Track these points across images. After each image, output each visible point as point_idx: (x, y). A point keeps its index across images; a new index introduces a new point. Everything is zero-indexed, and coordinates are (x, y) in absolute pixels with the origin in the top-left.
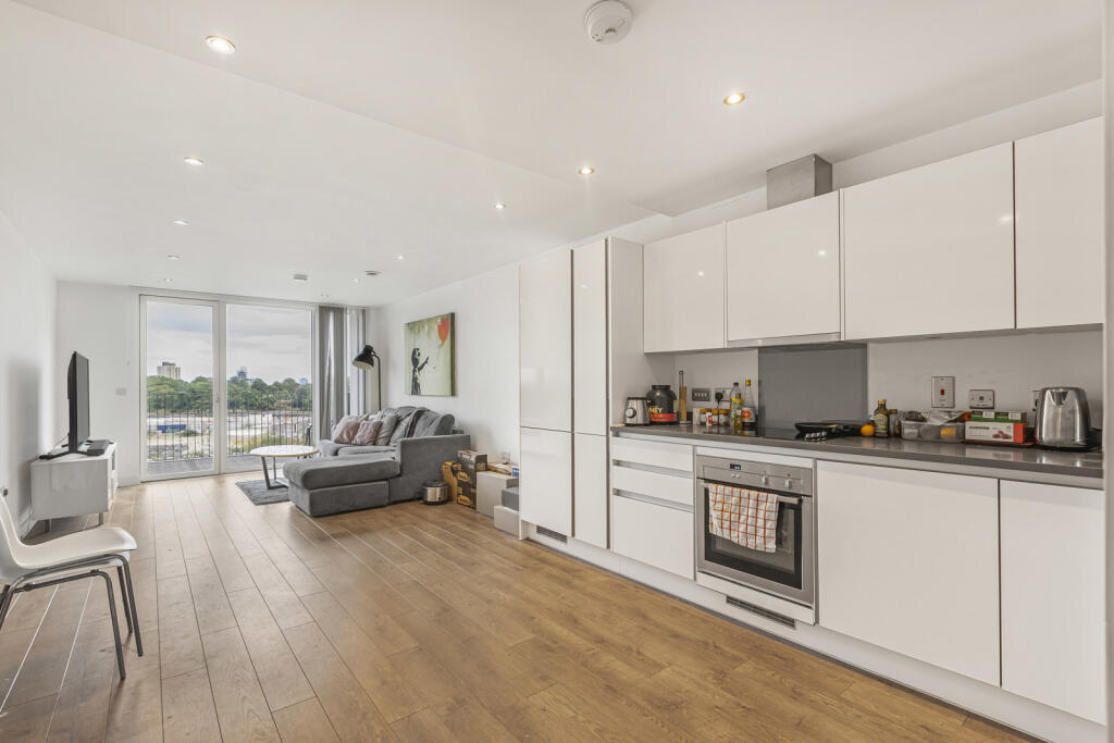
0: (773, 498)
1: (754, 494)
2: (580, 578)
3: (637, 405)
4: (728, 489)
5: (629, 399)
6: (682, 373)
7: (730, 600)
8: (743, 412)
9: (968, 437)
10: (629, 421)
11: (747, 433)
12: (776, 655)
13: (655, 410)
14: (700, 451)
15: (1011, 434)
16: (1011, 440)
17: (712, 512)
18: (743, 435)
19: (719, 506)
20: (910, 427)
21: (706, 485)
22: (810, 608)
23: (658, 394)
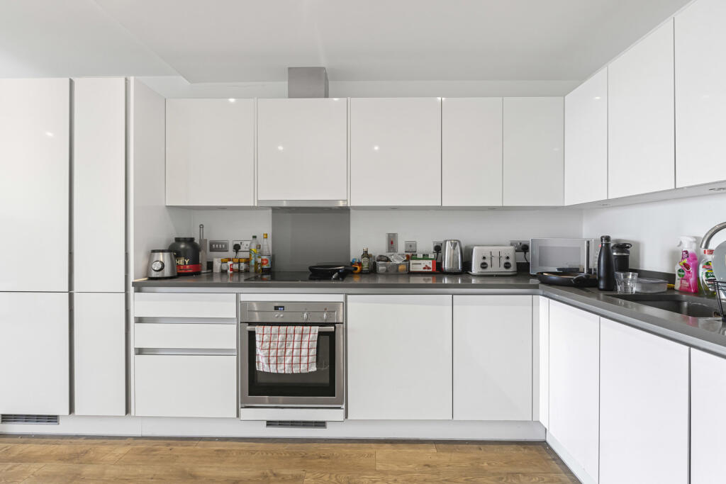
0: (316, 329)
1: (299, 329)
2: (90, 462)
3: (164, 258)
4: (275, 329)
5: (154, 251)
6: (201, 226)
7: (270, 423)
8: (262, 260)
9: (411, 270)
10: (154, 274)
11: (265, 277)
12: (321, 457)
13: (181, 262)
14: (244, 298)
15: (431, 267)
16: (431, 270)
17: (258, 351)
18: (262, 279)
19: (267, 345)
20: (382, 265)
21: (249, 328)
22: (339, 408)
23: (182, 246)
